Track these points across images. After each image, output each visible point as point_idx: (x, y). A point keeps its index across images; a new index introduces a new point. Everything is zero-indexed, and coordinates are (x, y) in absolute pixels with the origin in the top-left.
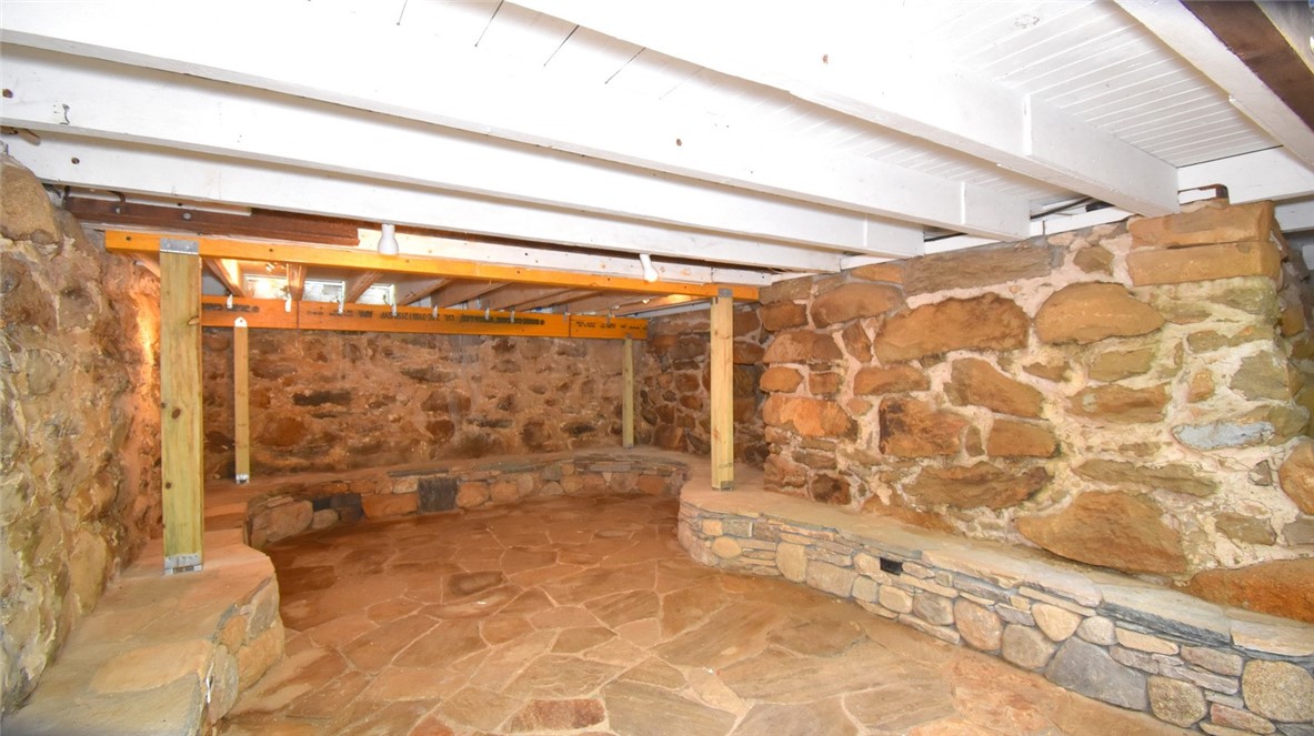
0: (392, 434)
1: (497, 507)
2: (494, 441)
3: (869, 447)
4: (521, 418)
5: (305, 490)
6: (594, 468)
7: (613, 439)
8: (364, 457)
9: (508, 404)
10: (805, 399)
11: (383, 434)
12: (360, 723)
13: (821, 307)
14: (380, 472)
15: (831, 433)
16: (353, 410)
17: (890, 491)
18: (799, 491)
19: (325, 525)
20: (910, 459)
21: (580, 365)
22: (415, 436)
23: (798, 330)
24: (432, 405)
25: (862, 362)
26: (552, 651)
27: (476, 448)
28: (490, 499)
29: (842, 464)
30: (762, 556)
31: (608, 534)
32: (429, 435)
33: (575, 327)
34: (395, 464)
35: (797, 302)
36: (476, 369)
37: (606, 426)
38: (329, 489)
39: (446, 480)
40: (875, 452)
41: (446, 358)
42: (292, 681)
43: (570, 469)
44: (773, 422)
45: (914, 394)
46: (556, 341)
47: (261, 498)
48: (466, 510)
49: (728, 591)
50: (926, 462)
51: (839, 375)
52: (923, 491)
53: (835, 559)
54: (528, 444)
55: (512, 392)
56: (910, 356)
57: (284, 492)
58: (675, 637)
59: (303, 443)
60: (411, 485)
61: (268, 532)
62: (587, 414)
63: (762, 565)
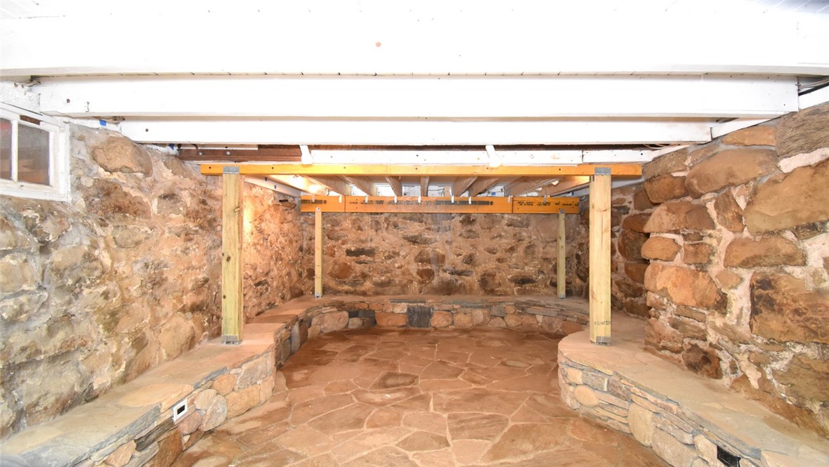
0: (397, 276)
1: (455, 330)
2: (460, 285)
3: (738, 323)
4: (480, 270)
5: (344, 305)
6: (529, 310)
7: (551, 290)
8: (381, 289)
9: (470, 260)
10: (679, 269)
11: (392, 275)
12: (261, 456)
13: (693, 177)
14: (386, 298)
15: (700, 304)
16: (376, 260)
17: (759, 375)
18: (676, 356)
19: (354, 327)
20: (780, 342)
21: (524, 234)
22: (410, 278)
23: (679, 201)
24: (421, 259)
25: (734, 232)
26: (397, 445)
27: (448, 289)
28: (453, 323)
29: (712, 337)
30: (616, 411)
31: (511, 363)
32: (419, 277)
33: (516, 205)
34: (399, 294)
35: (675, 175)
36: (448, 236)
37: (544, 280)
38: (357, 306)
39: (424, 308)
40: (744, 329)
41: (429, 229)
42: (256, 418)
43: (511, 310)
44: (651, 288)
45: (789, 269)
46: (506, 216)
47: (317, 307)
48: (435, 329)
49: (572, 435)
50: (798, 349)
51: (710, 246)
52: (794, 381)
53: (678, 434)
54: (484, 289)
55: (473, 252)
56: (782, 226)
57: (332, 305)
58: (490, 464)
59: (351, 278)
60: (403, 309)
61: (322, 327)
62: (530, 270)
63: (615, 420)
